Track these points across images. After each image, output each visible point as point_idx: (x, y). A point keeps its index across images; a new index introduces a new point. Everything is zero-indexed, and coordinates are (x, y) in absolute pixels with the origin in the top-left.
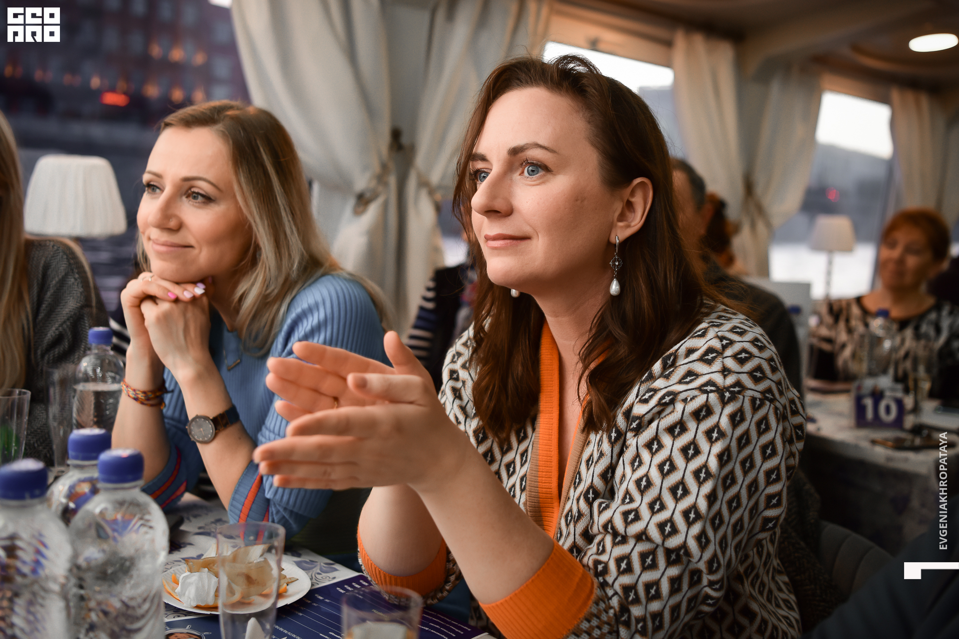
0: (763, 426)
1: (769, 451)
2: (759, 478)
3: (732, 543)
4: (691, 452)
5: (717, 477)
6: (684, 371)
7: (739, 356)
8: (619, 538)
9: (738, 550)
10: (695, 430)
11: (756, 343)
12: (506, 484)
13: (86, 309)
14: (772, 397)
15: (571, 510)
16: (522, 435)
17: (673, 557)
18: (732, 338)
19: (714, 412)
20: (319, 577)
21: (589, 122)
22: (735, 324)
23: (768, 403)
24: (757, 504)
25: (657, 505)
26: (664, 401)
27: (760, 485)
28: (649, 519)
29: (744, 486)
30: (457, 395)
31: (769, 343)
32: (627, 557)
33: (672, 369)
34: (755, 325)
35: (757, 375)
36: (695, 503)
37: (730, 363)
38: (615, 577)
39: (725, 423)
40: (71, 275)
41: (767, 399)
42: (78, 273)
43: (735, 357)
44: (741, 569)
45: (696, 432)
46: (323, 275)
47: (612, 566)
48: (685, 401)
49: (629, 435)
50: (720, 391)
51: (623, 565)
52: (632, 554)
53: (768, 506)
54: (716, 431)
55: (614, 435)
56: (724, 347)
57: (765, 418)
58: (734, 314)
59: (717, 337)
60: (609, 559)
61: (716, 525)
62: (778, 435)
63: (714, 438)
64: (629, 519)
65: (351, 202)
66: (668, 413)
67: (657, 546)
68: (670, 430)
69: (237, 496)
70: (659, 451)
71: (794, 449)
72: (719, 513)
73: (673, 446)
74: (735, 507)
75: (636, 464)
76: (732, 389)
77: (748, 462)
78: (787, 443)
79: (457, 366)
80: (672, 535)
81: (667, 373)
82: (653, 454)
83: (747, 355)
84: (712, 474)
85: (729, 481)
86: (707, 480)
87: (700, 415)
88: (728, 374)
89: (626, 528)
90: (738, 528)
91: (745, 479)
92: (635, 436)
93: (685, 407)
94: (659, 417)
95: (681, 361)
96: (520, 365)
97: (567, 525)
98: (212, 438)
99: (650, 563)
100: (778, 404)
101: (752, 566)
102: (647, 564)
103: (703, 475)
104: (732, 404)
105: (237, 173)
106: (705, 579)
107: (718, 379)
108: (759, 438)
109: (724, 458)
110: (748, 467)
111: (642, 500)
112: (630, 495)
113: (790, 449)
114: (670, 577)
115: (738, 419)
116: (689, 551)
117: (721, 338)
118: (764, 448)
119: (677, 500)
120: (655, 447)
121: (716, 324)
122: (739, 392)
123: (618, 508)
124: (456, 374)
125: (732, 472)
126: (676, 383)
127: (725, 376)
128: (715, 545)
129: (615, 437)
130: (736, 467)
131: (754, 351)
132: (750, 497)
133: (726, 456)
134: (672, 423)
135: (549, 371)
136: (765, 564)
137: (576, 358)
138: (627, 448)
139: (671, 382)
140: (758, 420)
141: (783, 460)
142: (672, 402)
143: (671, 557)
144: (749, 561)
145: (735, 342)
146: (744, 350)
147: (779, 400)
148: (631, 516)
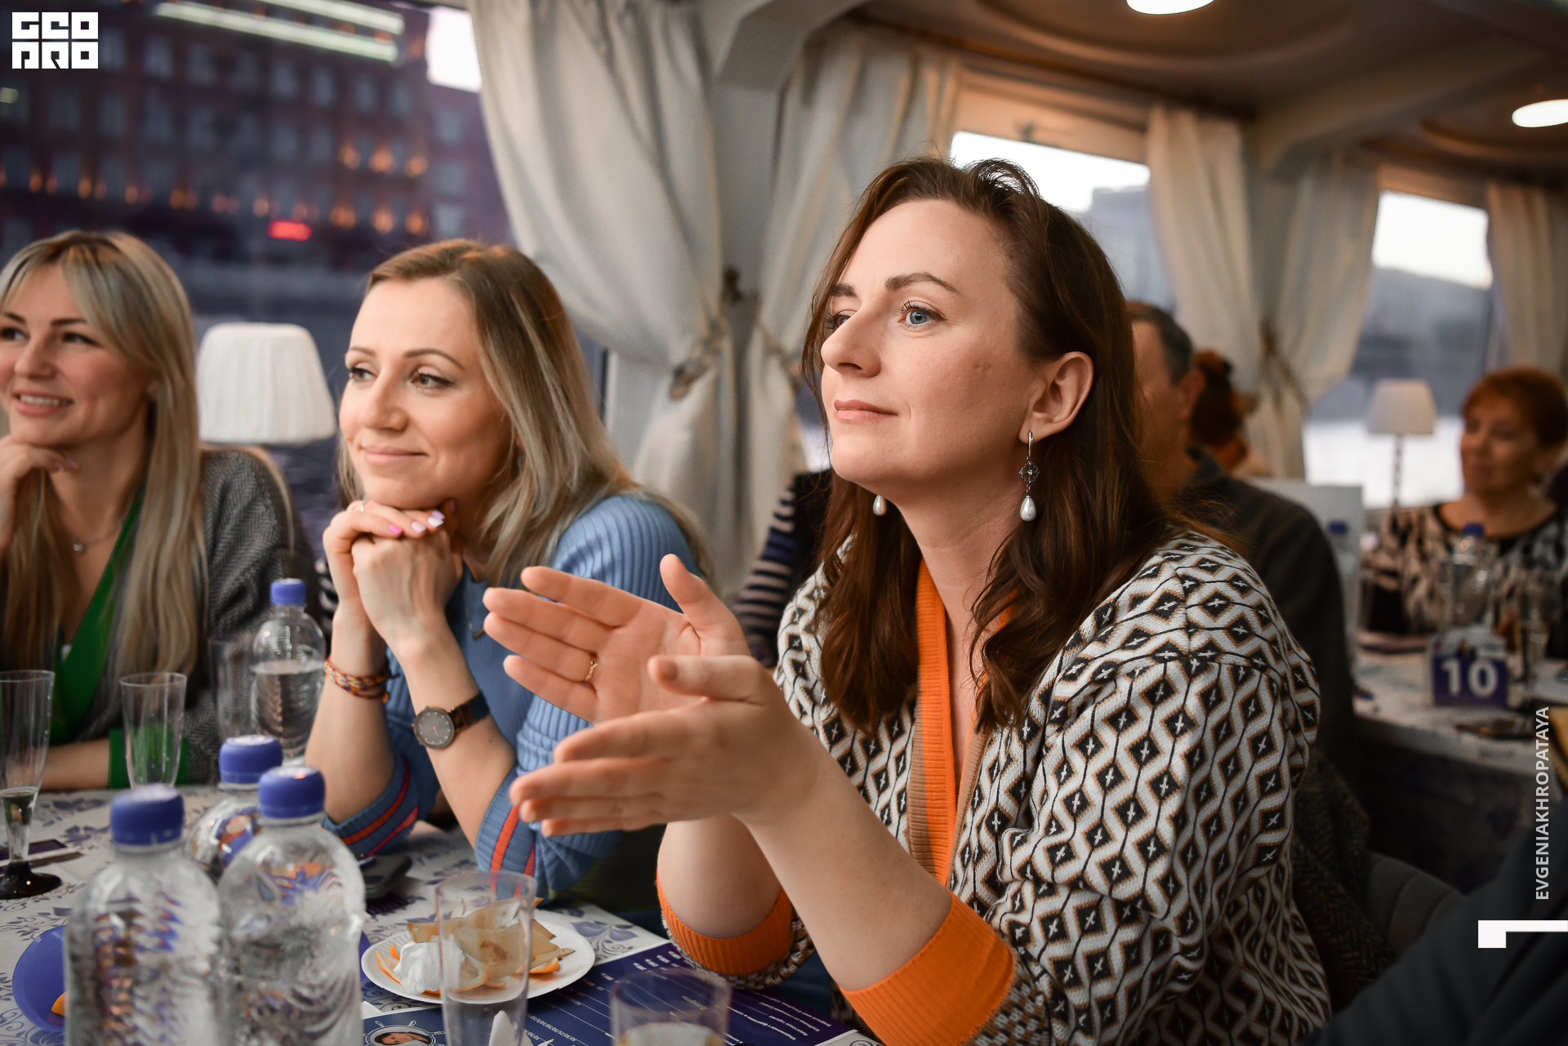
0: (1252, 708)
1: (1262, 746)
2: (1249, 787)
3: (1213, 887)
4: (1145, 752)
5: (1186, 789)
6: (1128, 630)
7: (1211, 604)
8: (1044, 887)
9: (1222, 896)
10: (1149, 719)
11: (1236, 583)
12: (875, 803)
13: (279, 551)
14: (1263, 663)
15: (968, 844)
16: (896, 729)
17: (1127, 912)
18: (1199, 578)
19: (1177, 690)
20: (608, 946)
21: (1011, 257)
22: (1203, 556)
23: (1257, 673)
24: (1248, 825)
25: (1098, 835)
26: (1100, 677)
27: (1251, 796)
28: (1087, 857)
29: (1227, 800)
30: (800, 671)
31: (1257, 582)
32: (1058, 915)
33: (1110, 628)
34: (1235, 556)
35: (1239, 631)
36: (1155, 829)
37: (1197, 615)
38: (1042, 947)
39: (1193, 706)
40: (261, 501)
41: (1256, 666)
42: (271, 498)
43: (1204, 605)
44: (1230, 926)
45: (1151, 721)
46: (607, 497)
47: (1037, 930)
48: (1131, 675)
49: (1050, 729)
50: (1184, 658)
51: (1053, 928)
52: (1065, 911)
53: (1265, 828)
54: (1181, 718)
55: (1026, 729)
56: (1188, 592)
57: (1254, 696)
58: (1203, 540)
59: (1176, 576)
60: (1031, 920)
61: (1189, 861)
62: (1275, 719)
63: (1178, 730)
64: (1058, 858)
65: (666, 381)
66: (1108, 694)
67: (1102, 897)
68: (1112, 720)
69: (489, 828)
70: (1096, 752)
71: (1301, 741)
72: (1192, 842)
73: (1117, 745)
74: (1214, 832)
75: (1064, 773)
76: (1202, 654)
77: (1231, 764)
78: (1290, 732)
79: (799, 629)
80: (1123, 879)
81: (1103, 634)
82: (1088, 758)
83: (1222, 602)
84: (1179, 784)
85: (1204, 794)
86: (1171, 793)
87: (1156, 696)
88: (1195, 632)
89: (1053, 871)
90: (1221, 863)
91: (1228, 789)
92: (1059, 730)
93: (1132, 685)
94: (1094, 702)
95: (1123, 615)
96: (887, 623)
97: (965, 867)
98: (449, 742)
99: (1092, 923)
100: (1272, 674)
101: (1248, 921)
102: (1087, 925)
103: (1164, 787)
104: (1202, 676)
105: (484, 342)
106: (1176, 943)
107: (1180, 639)
108: (1246, 725)
109: (1194, 759)
110: (1232, 771)
111: (1075, 827)
112: (1057, 821)
113: (1296, 741)
114: (1124, 943)
115: (1213, 698)
116: (1150, 902)
117: (1183, 579)
118: (1255, 741)
119: (1128, 826)
120: (1091, 746)
121: (1174, 557)
122: (1212, 659)
123: (1039, 841)
124: (798, 641)
125: (1208, 779)
126: (1117, 649)
127: (1190, 636)
128: (1189, 891)
129: (1029, 733)
130: (1213, 772)
131: (1233, 594)
132: (1237, 814)
133: (1197, 755)
134: (1114, 710)
135: (930, 632)
136: (1269, 918)
137: (968, 615)
138: (1048, 750)
139: (1110, 648)
140: (1244, 698)
141: (1285, 758)
142: (1113, 677)
143: (1123, 912)
144: (1242, 913)
145: (1204, 582)
146: (1217, 595)
147: (1275, 667)
148: (1061, 854)
